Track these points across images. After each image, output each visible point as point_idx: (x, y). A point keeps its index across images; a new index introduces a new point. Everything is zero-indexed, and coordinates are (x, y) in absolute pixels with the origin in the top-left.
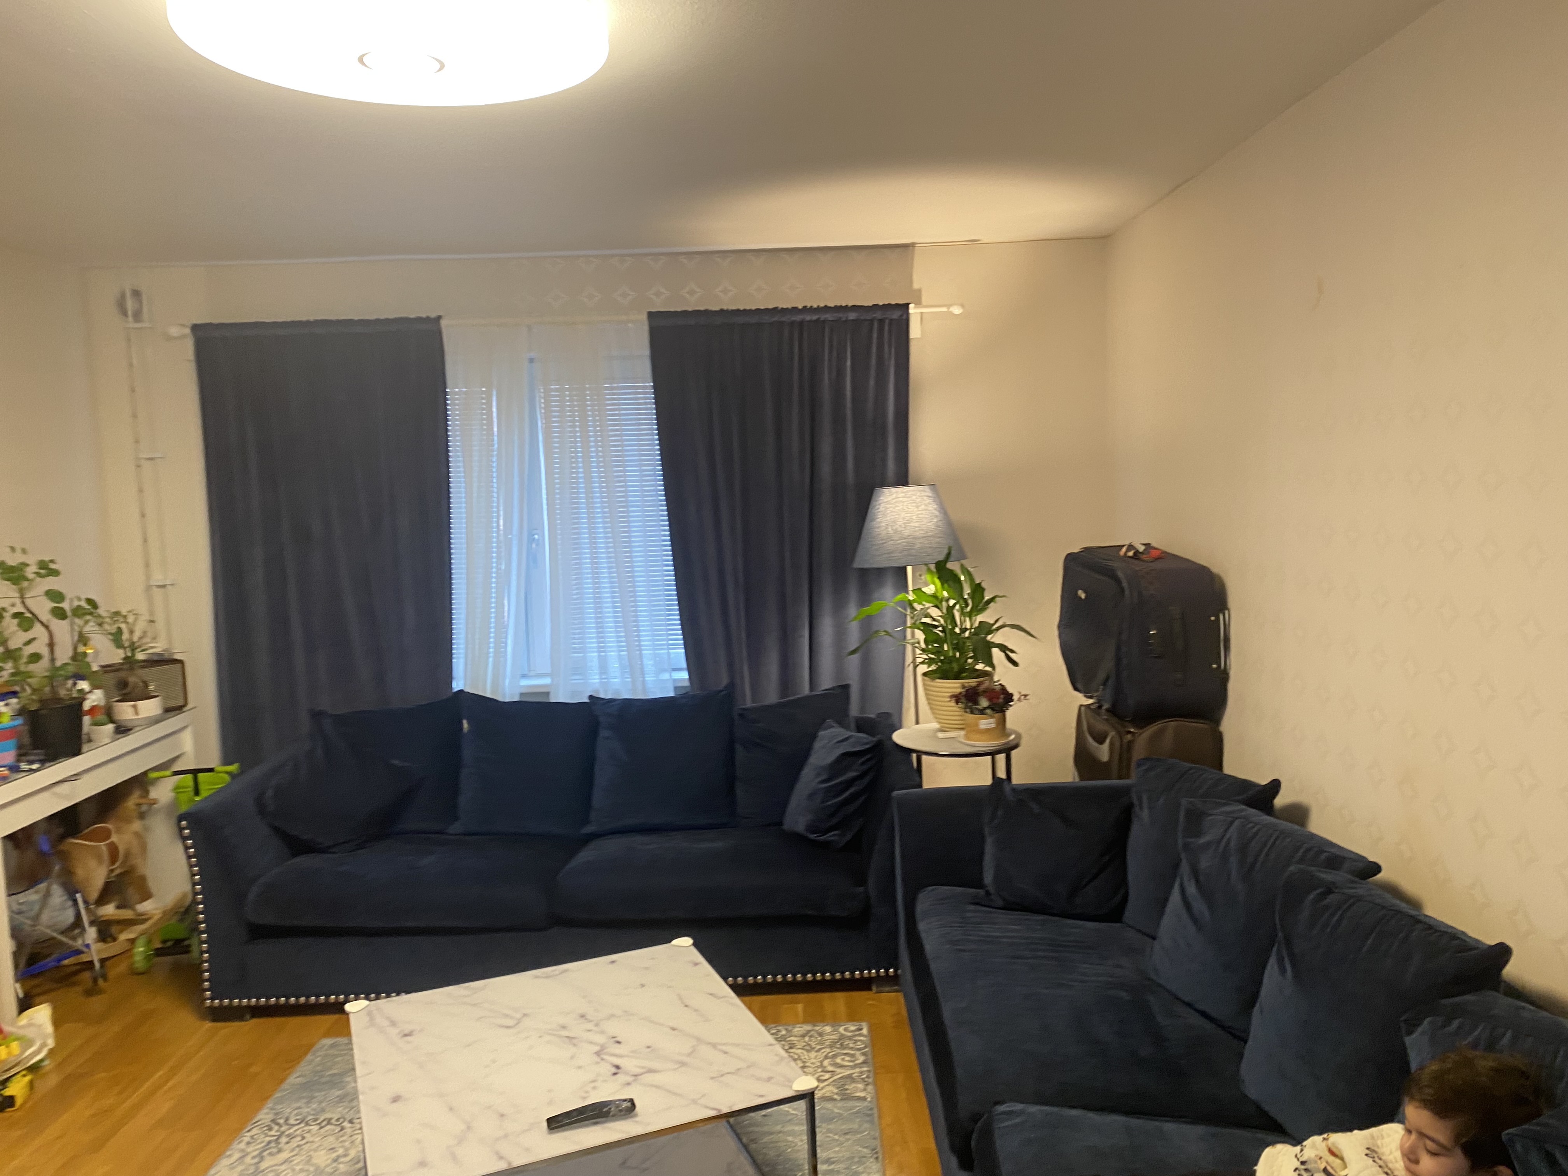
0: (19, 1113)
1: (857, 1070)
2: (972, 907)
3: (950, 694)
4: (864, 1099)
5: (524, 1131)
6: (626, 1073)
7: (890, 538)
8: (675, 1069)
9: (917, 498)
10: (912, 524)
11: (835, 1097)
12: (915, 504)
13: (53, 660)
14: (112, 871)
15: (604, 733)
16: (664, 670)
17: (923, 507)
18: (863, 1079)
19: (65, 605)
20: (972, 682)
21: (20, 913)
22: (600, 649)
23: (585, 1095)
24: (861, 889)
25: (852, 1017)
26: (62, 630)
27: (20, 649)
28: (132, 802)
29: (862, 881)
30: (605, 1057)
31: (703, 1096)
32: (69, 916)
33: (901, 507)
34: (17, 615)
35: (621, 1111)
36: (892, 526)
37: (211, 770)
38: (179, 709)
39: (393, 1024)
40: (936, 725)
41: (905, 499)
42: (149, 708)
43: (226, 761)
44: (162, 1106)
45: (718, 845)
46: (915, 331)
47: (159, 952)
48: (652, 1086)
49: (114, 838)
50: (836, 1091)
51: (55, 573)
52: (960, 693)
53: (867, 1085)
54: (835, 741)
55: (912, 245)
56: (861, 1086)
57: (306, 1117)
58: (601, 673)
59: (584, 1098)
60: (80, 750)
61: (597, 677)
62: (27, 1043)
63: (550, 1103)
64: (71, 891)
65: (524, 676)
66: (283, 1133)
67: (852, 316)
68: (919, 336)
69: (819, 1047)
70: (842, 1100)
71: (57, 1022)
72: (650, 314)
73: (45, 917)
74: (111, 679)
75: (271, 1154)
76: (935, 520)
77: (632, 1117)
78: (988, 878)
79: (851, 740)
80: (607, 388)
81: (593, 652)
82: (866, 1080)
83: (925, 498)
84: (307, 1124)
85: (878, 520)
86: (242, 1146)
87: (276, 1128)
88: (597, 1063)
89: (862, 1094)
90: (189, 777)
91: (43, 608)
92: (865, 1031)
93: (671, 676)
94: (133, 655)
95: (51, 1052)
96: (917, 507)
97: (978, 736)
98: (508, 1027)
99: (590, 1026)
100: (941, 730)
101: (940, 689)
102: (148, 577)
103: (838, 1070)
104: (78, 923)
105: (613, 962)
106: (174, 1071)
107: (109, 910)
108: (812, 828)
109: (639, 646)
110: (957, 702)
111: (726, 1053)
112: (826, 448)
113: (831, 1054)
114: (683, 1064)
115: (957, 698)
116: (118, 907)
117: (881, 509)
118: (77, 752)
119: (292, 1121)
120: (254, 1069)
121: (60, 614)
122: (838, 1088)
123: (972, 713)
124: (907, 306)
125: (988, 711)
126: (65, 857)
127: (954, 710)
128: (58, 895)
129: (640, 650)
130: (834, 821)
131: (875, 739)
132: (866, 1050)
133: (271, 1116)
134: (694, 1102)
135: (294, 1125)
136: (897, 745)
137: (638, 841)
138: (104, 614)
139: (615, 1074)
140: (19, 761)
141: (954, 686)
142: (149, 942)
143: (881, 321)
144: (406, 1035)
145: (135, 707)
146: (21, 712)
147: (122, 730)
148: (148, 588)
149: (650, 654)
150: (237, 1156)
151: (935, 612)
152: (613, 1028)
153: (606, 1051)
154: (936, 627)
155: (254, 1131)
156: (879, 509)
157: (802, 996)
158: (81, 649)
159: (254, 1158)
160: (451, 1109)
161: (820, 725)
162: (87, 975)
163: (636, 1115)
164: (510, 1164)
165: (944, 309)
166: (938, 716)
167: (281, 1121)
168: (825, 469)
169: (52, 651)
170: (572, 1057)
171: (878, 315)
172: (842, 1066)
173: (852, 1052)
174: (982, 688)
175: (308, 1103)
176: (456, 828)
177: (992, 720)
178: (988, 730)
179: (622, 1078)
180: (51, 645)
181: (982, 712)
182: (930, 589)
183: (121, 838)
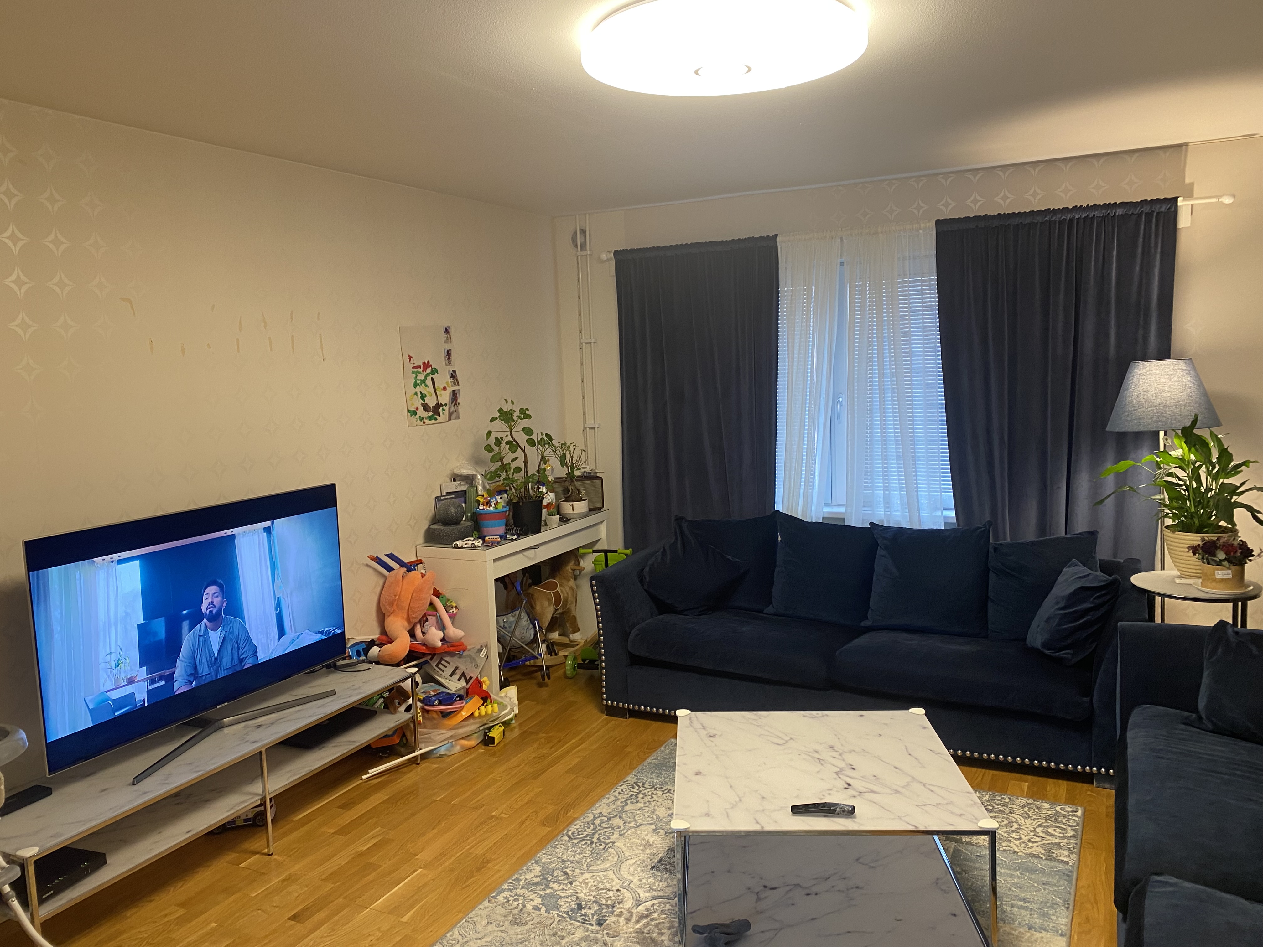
0: (498, 747)
1: (1066, 841)
2: (1183, 726)
3: (1187, 546)
4: (1067, 863)
5: (776, 810)
6: (854, 789)
7: (1140, 405)
8: (891, 794)
9: (1170, 371)
10: (1164, 394)
11: (1042, 856)
12: (1168, 376)
13: (527, 472)
14: (556, 610)
15: (880, 552)
16: (936, 509)
17: (1176, 379)
18: (1069, 848)
19: (534, 437)
20: (1213, 537)
21: (504, 627)
22: (885, 489)
23: (822, 797)
24: (1086, 699)
25: (1071, 800)
26: (533, 453)
27: (509, 463)
28: (569, 567)
29: (1088, 693)
30: (841, 776)
31: (908, 815)
32: (530, 635)
33: (1154, 379)
34: (507, 443)
35: (843, 811)
36: (1144, 395)
37: (616, 551)
38: (599, 509)
39: (704, 728)
40: (1176, 573)
41: (1158, 372)
42: (581, 507)
43: (626, 548)
44: (573, 760)
45: (966, 648)
46: (1184, 221)
47: (580, 666)
48: (870, 801)
49: (558, 589)
50: (1043, 852)
51: (529, 417)
52: (1199, 545)
53: (1072, 853)
54: (1076, 577)
55: (1186, 144)
56: (1066, 853)
57: (656, 785)
58: (885, 507)
59: (821, 799)
60: (540, 530)
61: (883, 510)
62: (502, 706)
63: (797, 797)
64: (532, 619)
65: (826, 505)
66: (640, 791)
67: (1120, 211)
68: (1189, 225)
69: (1035, 817)
70: (1046, 859)
71: (521, 699)
72: (938, 222)
73: (517, 633)
74: (560, 487)
75: (632, 802)
76: (1189, 390)
77: (851, 818)
78: (1202, 704)
79: (1091, 577)
80: (899, 283)
81: (880, 490)
82: (1072, 849)
83: (1178, 371)
84: (655, 789)
85: (1131, 390)
86: (616, 794)
87: (637, 788)
88: (835, 779)
89: (1065, 859)
90: (603, 554)
91: (522, 438)
92: (1079, 813)
93: (942, 513)
94: (573, 472)
95: (516, 716)
96: (1170, 379)
97: (1214, 584)
98: (778, 744)
99: (835, 754)
100: (1181, 577)
101: (1180, 541)
102: (585, 422)
103: (1048, 837)
104: (535, 639)
105: (862, 716)
106: (582, 741)
107: (555, 636)
108: (1045, 645)
109: (917, 487)
110: (1194, 554)
111: (932, 791)
112: (1089, 327)
113: (1045, 824)
114: (897, 792)
115: (1195, 550)
116: (559, 635)
117: (1135, 380)
118: (539, 531)
119: (646, 786)
120: (628, 749)
121: (531, 443)
122: (1045, 850)
123: (1208, 563)
124: (1175, 199)
125: (1226, 563)
126: (531, 598)
127: (1194, 562)
128: (525, 621)
129: (917, 492)
130: (1069, 641)
131: (1111, 578)
132: (1077, 827)
133: (634, 780)
134: (900, 818)
135: (647, 788)
136: (1134, 585)
137: (902, 637)
138: (557, 445)
139: (846, 788)
140: (506, 533)
141: (1195, 539)
142: (575, 658)
143: (1149, 215)
144: (711, 736)
145: (572, 505)
146: (509, 503)
147: (565, 520)
148: (585, 428)
149: (926, 495)
150: (612, 799)
151: (1181, 473)
152: (851, 759)
153: (843, 772)
154: (1180, 485)
155: (624, 787)
156: (1132, 380)
157: (1029, 777)
158: (543, 466)
159: (621, 802)
160: (731, 787)
161: (1066, 562)
162: (539, 674)
163: (855, 817)
164: (762, 827)
165: (1214, 200)
166: (1178, 564)
167: (641, 785)
168: (1088, 345)
169: (526, 466)
170: (818, 772)
171: (1146, 209)
172: (1052, 835)
173: (1064, 827)
174: (1222, 541)
175: (658, 777)
176: (770, 610)
177: (1230, 572)
178: (1226, 580)
179: (850, 792)
180: (526, 462)
181: (1219, 563)
182: (1177, 453)
183: (563, 590)
